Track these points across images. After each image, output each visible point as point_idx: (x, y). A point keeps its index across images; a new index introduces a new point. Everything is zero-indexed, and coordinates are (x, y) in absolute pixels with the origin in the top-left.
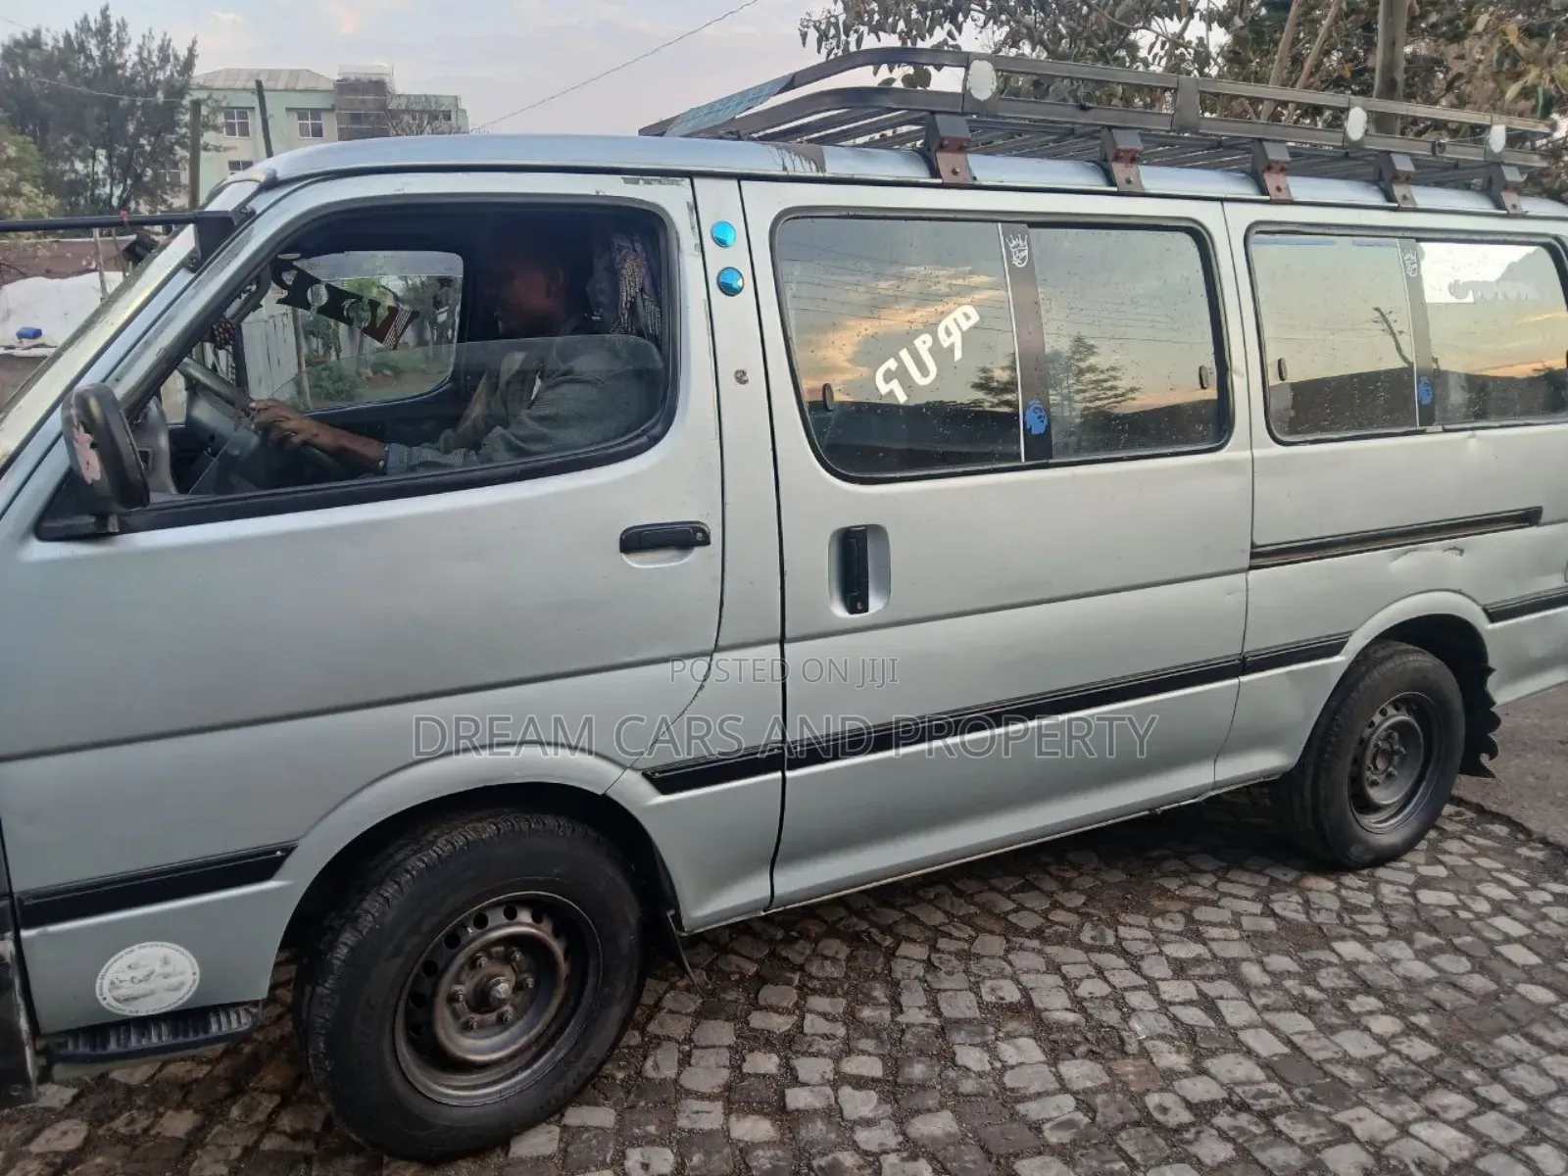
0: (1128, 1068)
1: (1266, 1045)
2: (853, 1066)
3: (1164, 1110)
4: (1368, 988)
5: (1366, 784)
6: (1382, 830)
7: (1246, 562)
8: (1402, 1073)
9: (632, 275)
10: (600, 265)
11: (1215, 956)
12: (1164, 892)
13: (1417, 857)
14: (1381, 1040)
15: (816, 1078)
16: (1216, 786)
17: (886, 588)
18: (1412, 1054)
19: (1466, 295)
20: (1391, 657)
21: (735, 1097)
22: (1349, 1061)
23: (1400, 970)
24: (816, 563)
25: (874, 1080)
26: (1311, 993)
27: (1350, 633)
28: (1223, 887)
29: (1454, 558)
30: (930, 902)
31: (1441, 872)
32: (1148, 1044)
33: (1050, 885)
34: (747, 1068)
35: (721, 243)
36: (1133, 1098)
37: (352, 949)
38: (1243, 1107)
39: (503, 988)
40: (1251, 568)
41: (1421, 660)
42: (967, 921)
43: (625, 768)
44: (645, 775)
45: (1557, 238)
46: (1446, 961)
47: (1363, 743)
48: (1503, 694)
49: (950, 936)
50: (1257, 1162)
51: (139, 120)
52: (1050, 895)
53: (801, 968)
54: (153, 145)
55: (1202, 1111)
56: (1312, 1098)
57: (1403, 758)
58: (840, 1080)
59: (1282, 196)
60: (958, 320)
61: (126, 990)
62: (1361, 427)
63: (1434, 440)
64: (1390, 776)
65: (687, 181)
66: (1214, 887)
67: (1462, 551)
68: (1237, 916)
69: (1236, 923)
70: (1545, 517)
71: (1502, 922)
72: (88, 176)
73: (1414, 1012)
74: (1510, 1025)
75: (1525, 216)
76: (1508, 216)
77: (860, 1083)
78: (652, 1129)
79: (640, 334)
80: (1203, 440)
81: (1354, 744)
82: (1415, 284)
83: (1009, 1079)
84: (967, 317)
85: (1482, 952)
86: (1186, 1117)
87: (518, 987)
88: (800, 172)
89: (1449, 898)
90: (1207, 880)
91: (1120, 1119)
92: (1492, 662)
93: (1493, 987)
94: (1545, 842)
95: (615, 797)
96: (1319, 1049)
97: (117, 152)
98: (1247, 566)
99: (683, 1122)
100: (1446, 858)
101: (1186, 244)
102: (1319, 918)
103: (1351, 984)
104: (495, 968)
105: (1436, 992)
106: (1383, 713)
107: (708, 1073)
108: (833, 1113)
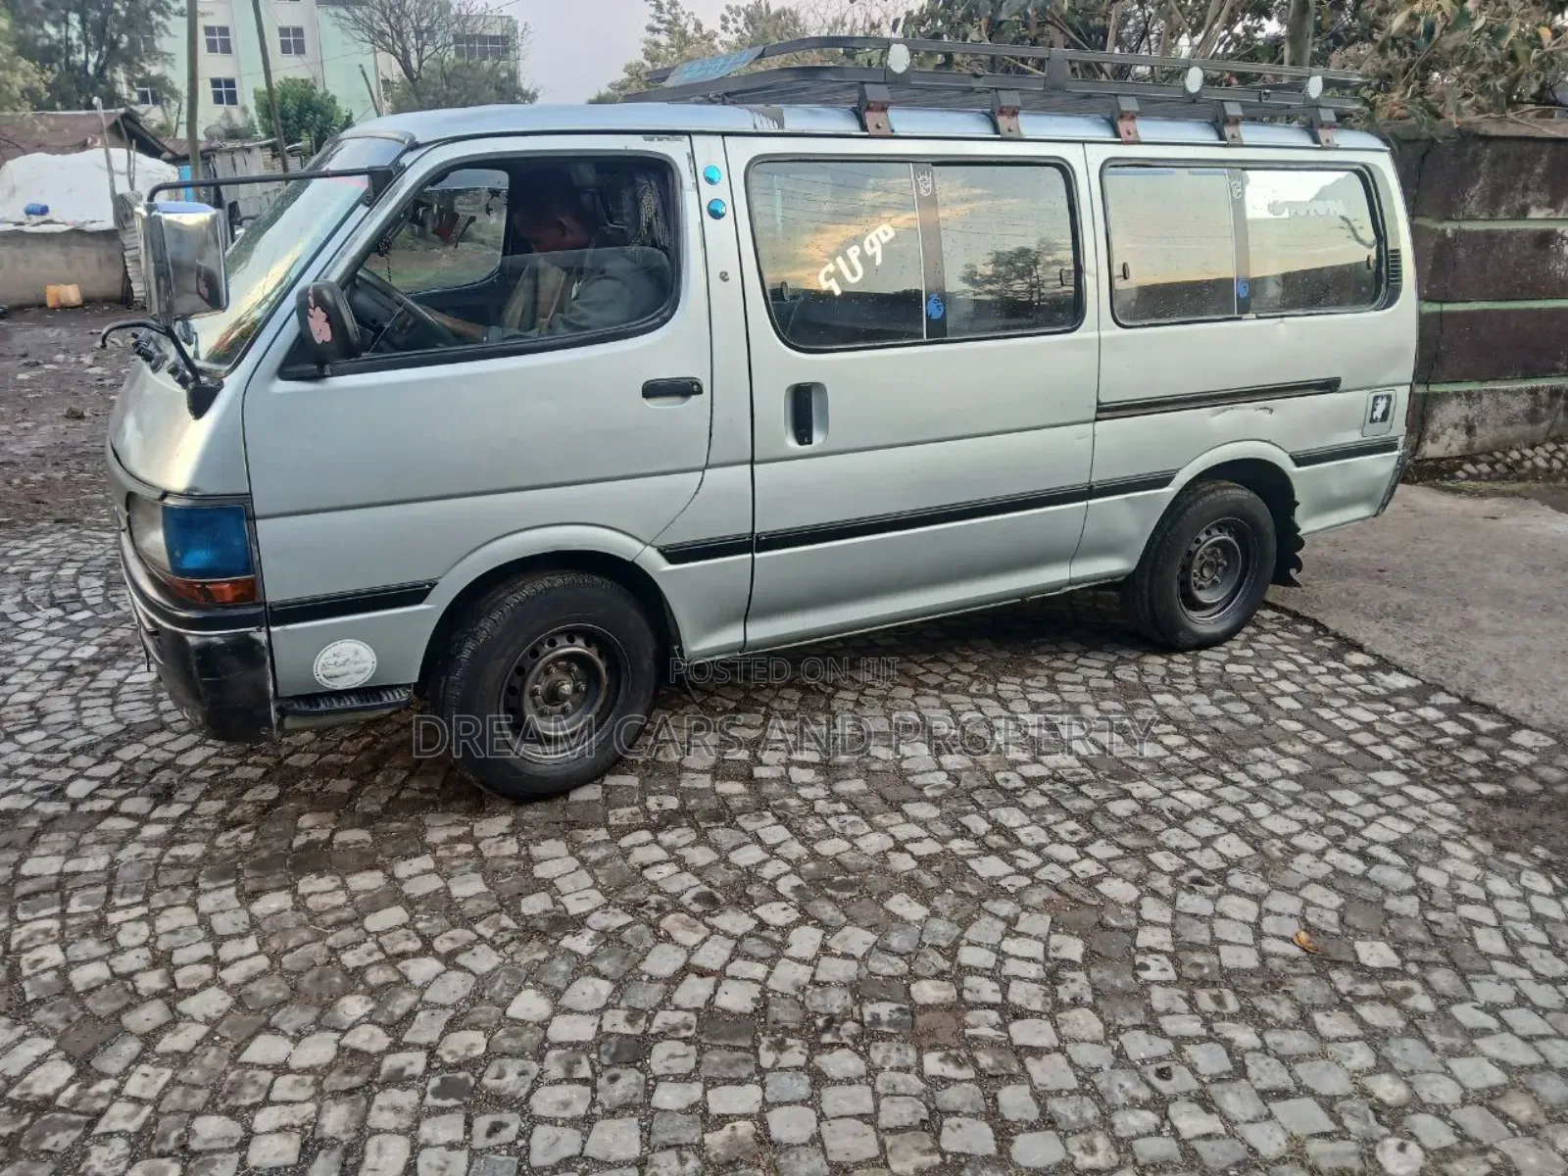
0: (987, 759)
2: (800, 756)
3: (1007, 781)
4: (1168, 720)
5: (1194, 588)
6: (1204, 623)
7: (1092, 415)
8: (1177, 765)
9: (649, 204)
10: (627, 195)
11: (1063, 701)
12: (1037, 664)
13: (1235, 646)
14: (1168, 748)
15: (774, 762)
16: (1071, 582)
17: (825, 427)
18: (1188, 756)
19: (1282, 212)
20: (1213, 491)
21: (719, 772)
22: (1142, 759)
23: (1196, 710)
24: (775, 410)
25: (814, 764)
27: (1177, 471)
28: (1081, 661)
29: (1265, 414)
31: (1249, 653)
33: (952, 659)
35: (710, 181)
36: (987, 775)
37: (473, 652)
38: (1061, 780)
39: (567, 688)
40: (1097, 420)
41: (1238, 494)
43: (646, 544)
44: (659, 550)
45: (1365, 166)
46: (1232, 706)
47: (1191, 555)
48: (1307, 525)
49: (874, 687)
50: (1062, 807)
52: (951, 664)
53: (767, 705)
54: (128, 10)
55: (1032, 782)
56: (1110, 777)
57: (1226, 569)
58: (790, 763)
59: (1131, 138)
60: (880, 236)
62: (1189, 314)
63: (1249, 324)
64: (1214, 583)
65: (686, 138)
66: (1075, 662)
67: (1271, 411)
68: (1086, 679)
69: (1086, 681)
70: (1342, 386)
71: (1284, 685)
72: (60, 41)
73: (1196, 733)
74: (1264, 742)
75: (1337, 148)
76: (1322, 149)
77: (804, 765)
78: (663, 787)
79: (654, 245)
80: (1062, 324)
81: (1183, 554)
82: (1238, 205)
83: (905, 765)
84: (886, 234)
85: (1261, 700)
86: (1020, 784)
87: (576, 690)
88: (766, 130)
89: (1249, 669)
90: (1070, 657)
91: (976, 784)
92: (1298, 497)
93: (1261, 720)
94: (1336, 636)
95: (640, 563)
97: (91, 17)
98: (1093, 417)
99: (683, 784)
100: (1254, 645)
101: (1054, 175)
102: (1146, 680)
103: (1158, 717)
104: (560, 677)
105: (1218, 723)
106: (1208, 532)
108: (785, 780)
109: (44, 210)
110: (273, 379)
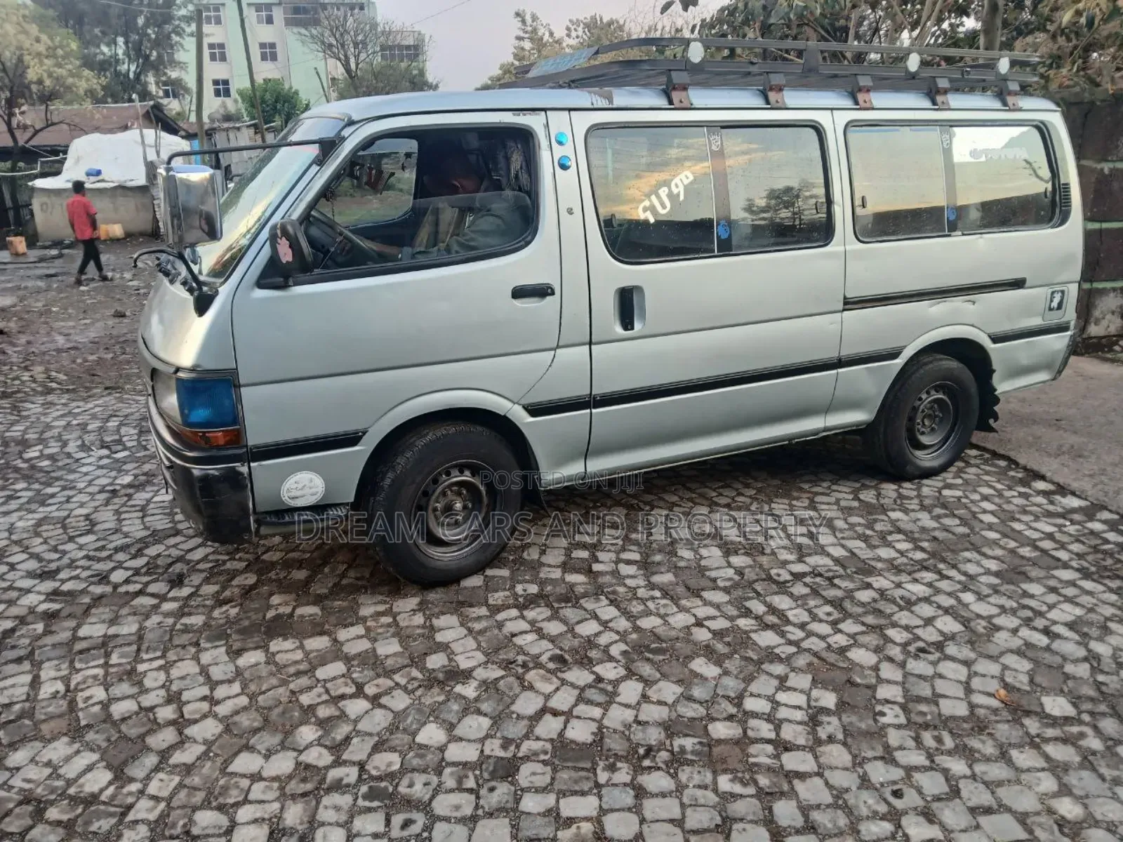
0: (764, 560)
1: (838, 552)
2: (625, 556)
3: (779, 575)
4: (899, 531)
5: (918, 434)
6: (925, 459)
7: (841, 307)
8: (906, 564)
9: (517, 161)
10: (501, 155)
12: (801, 489)
13: (948, 476)
14: (899, 552)
15: (607, 560)
16: (826, 429)
17: (643, 317)
18: (914, 557)
19: (981, 157)
20: (931, 362)
21: (566, 566)
22: (879, 559)
23: (920, 524)
24: (607, 306)
25: (637, 561)
26: (869, 532)
27: (905, 347)
28: (834, 487)
29: (969, 306)
30: (672, 492)
31: (959, 481)
32: (776, 550)
33: (739, 486)
34: (573, 556)
35: (560, 143)
36: (764, 571)
37: (393, 480)
38: (820, 575)
39: (458, 506)
40: (844, 310)
41: (952, 364)
42: (690, 500)
43: (514, 403)
44: (524, 407)
45: (1042, 122)
46: (948, 521)
47: (915, 409)
48: (1002, 386)
49: (680, 506)
50: (820, 595)
51: (146, 16)
52: (737, 490)
54: (157, 34)
55: (798, 577)
56: (855, 573)
57: (941, 420)
58: (618, 561)
59: (868, 105)
60: (682, 179)
62: (912, 232)
63: (957, 239)
64: (933, 430)
65: (543, 113)
66: (829, 488)
67: (974, 303)
68: (837, 502)
70: (1027, 284)
71: (986, 505)
72: (111, 57)
73: (921, 541)
74: (971, 547)
75: (1020, 110)
76: (1010, 110)
77: (628, 562)
78: (527, 578)
79: (520, 190)
80: (817, 241)
81: (910, 408)
82: (948, 152)
83: (703, 563)
84: (687, 178)
85: (969, 517)
86: (789, 577)
87: (465, 507)
88: (600, 105)
89: (959, 493)
90: (825, 484)
91: (756, 577)
92: (994, 367)
93: (968, 531)
94: (1025, 469)
95: (510, 417)
96: (865, 554)
97: (132, 39)
99: (542, 575)
100: (963, 475)
101: (811, 134)
102: (882, 501)
103: (892, 529)
104: (454, 498)
105: (937, 534)
106: (928, 393)
107: (554, 557)
108: (615, 573)
109: (99, 173)
110: (253, 289)
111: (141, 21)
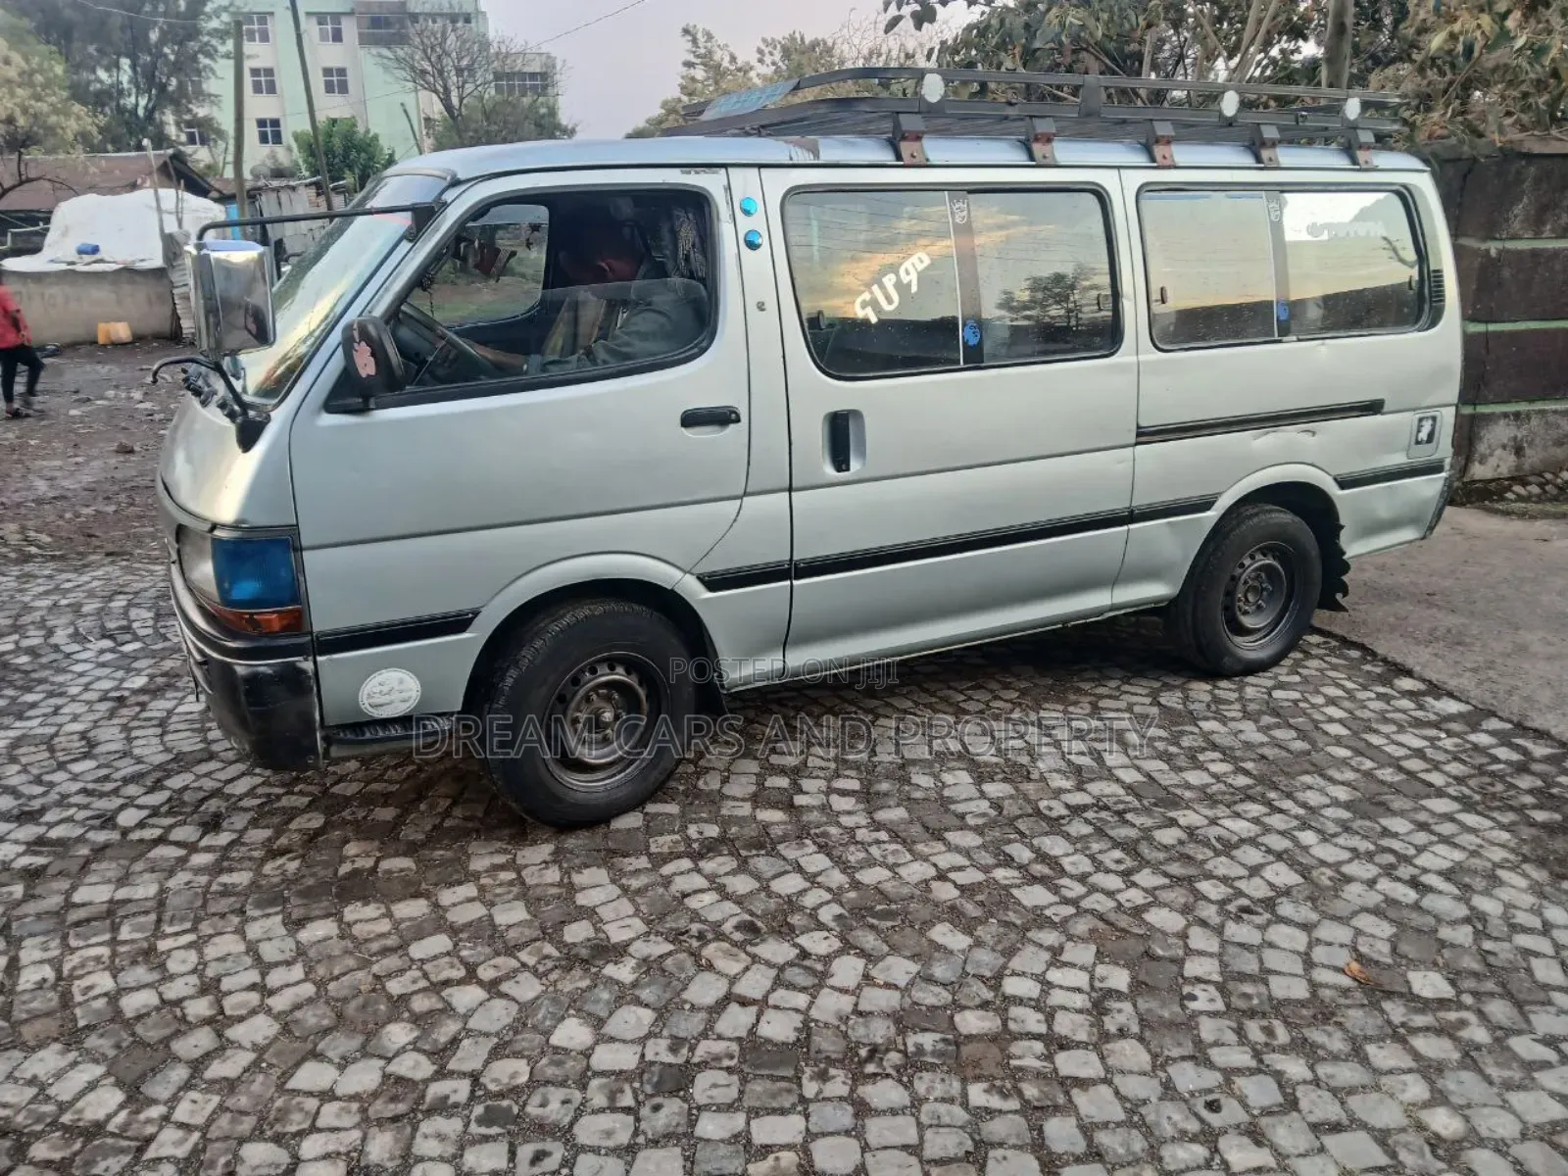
0: (1029, 788)
1: (1130, 776)
2: (840, 784)
3: (1051, 809)
4: (1215, 747)
5: (1239, 614)
6: (1249, 649)
7: (1132, 439)
8: (1224, 793)
9: (687, 234)
10: (665, 228)
12: (1078, 691)
13: (1282, 672)
14: (1214, 776)
15: (815, 790)
16: (1113, 608)
17: (862, 454)
18: (1234, 783)
19: (1322, 234)
20: (1257, 514)
21: (757, 799)
22: (1188, 786)
23: (1242, 737)
24: (813, 437)
25: (855, 792)
26: (1173, 749)
27: (1220, 494)
28: (1126, 688)
29: (1307, 437)
31: (1296, 679)
32: (1046, 775)
33: (994, 685)
34: (767, 784)
35: (747, 213)
36: (1030, 802)
37: (516, 680)
38: (1106, 808)
39: (608, 716)
40: (1137, 444)
41: (1283, 517)
42: (929, 706)
43: (685, 572)
44: (698, 578)
45: (1405, 186)
46: (1279, 734)
47: (1234, 579)
48: (1353, 548)
50: (1107, 835)
51: (161, 29)
52: (992, 691)
54: (177, 54)
55: (1077, 810)
56: (1156, 805)
57: (1271, 594)
58: (830, 791)
59: (1167, 162)
60: (915, 265)
61: (377, 700)
62: (1228, 337)
63: (1290, 347)
64: (1259, 607)
65: (723, 170)
66: (1118, 688)
67: (1314, 433)
68: (1131, 705)
69: (1130, 709)
70: (1386, 408)
71: (1332, 711)
72: (111, 86)
73: (1243, 760)
74: (1313, 769)
75: (1375, 169)
76: (1361, 170)
77: (844, 793)
78: (704, 815)
79: (692, 276)
80: (1101, 348)
81: (1227, 577)
82: (1277, 228)
83: (946, 793)
84: (922, 262)
85: (1309, 727)
86: (1064, 812)
87: (616, 717)
88: (802, 162)
89: (1296, 695)
90: (1113, 684)
91: (1018, 812)
92: (1342, 522)
93: (1308, 748)
94: (1385, 660)
95: (680, 592)
96: (1168, 779)
97: (141, 61)
98: (1133, 441)
99: (724, 812)
100: (1301, 670)
101: (1091, 201)
102: (1191, 707)
103: (1203, 745)
104: (602, 704)
105: (1265, 751)
106: (1252, 557)
107: (741, 787)
108: (825, 808)
109: (95, 250)
110: (319, 412)
111: (154, 36)
